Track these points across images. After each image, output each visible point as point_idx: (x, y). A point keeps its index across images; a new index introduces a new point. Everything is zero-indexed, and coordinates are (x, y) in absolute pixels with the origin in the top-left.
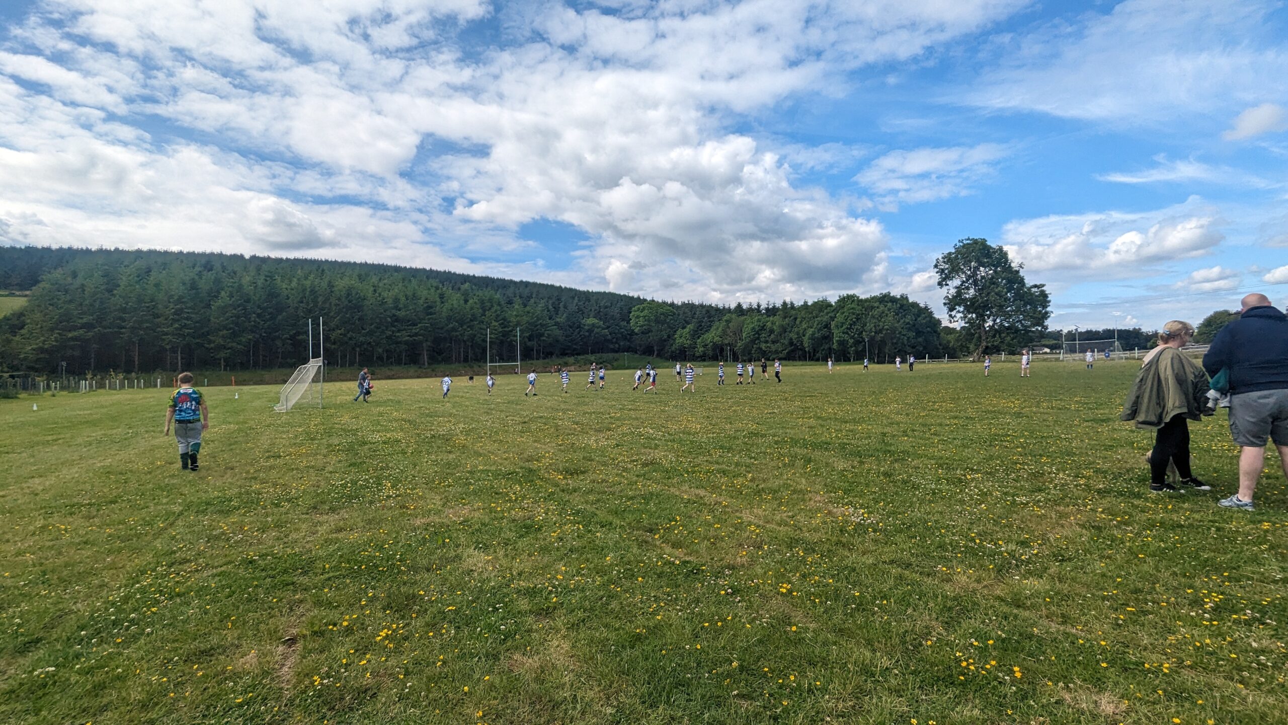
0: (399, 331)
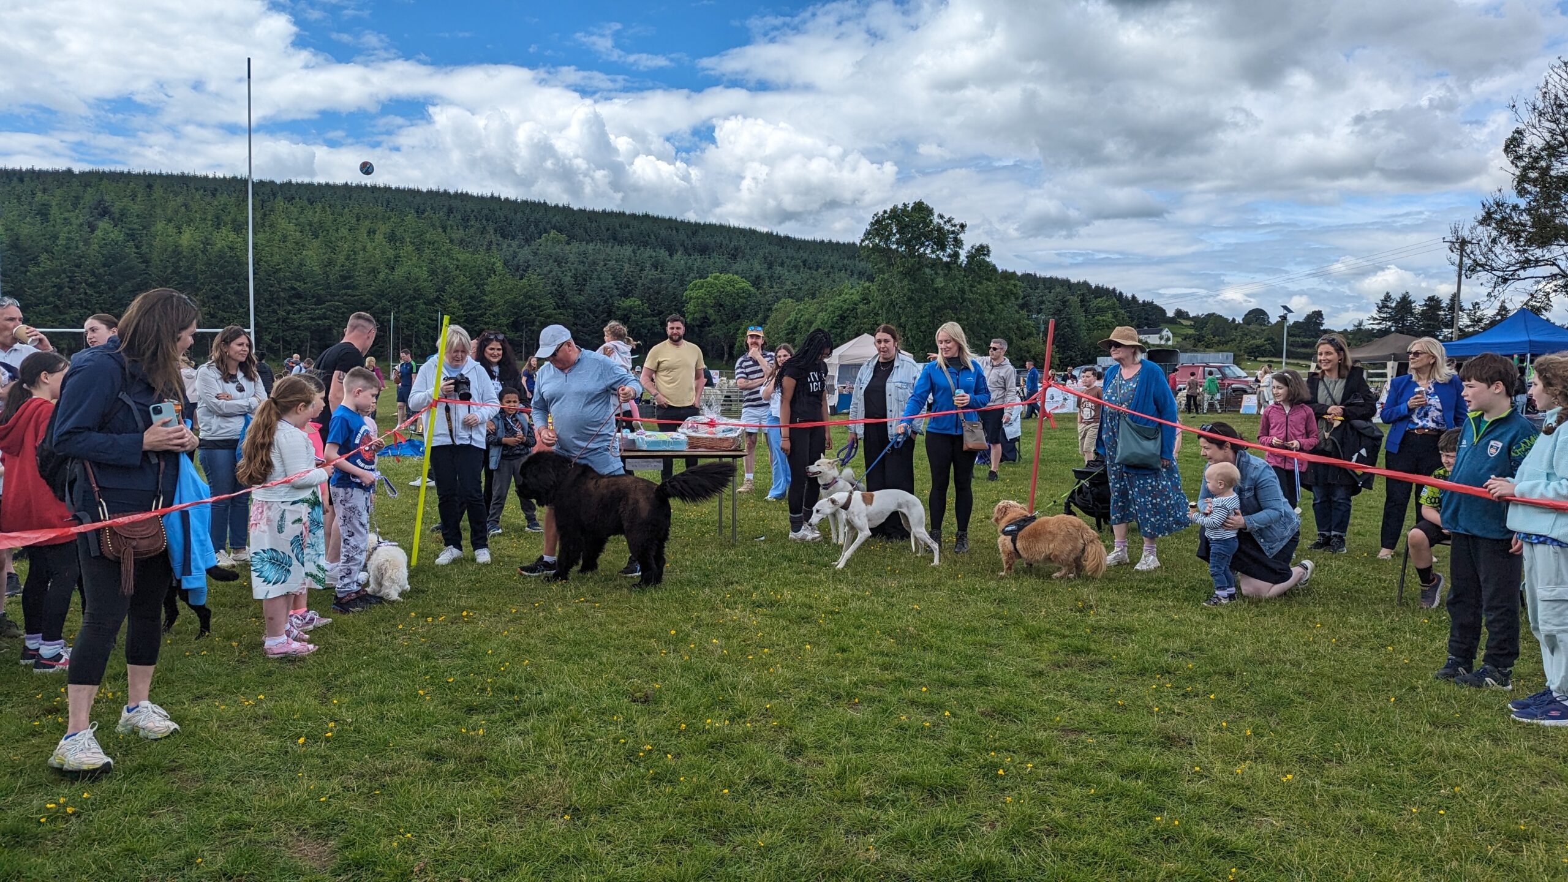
0: (300, 311)
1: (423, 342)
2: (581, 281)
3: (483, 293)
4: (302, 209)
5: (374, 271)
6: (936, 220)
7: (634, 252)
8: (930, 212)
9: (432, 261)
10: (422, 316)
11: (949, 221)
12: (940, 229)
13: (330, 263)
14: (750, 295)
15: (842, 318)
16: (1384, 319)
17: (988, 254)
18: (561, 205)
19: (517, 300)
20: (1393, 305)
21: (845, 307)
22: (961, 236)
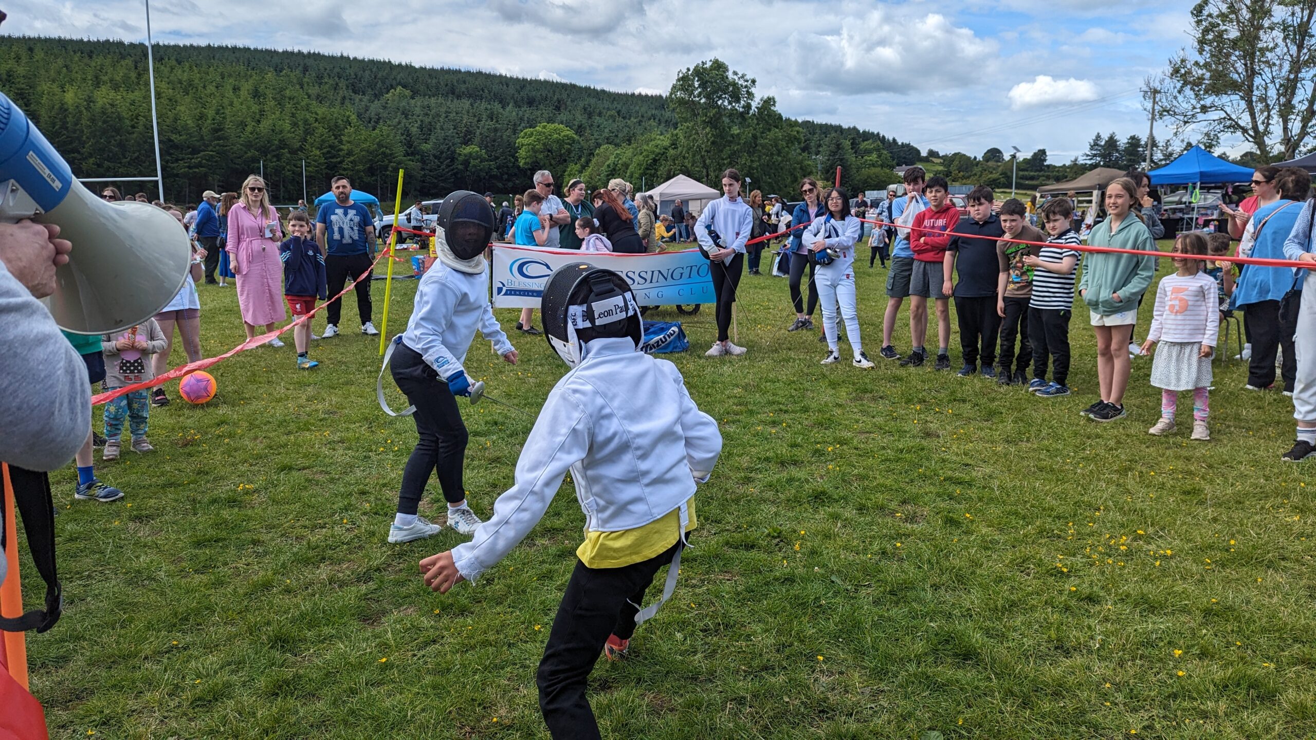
1: (290, 187)
2: (427, 131)
3: (341, 142)
4: (172, 69)
5: (243, 125)
6: (730, 75)
7: (472, 105)
8: (726, 69)
9: (293, 115)
10: (287, 164)
11: (743, 77)
12: (734, 84)
13: (202, 117)
14: (574, 141)
15: (655, 161)
16: (1095, 155)
17: (774, 105)
18: (404, 64)
19: (371, 149)
20: (1103, 143)
21: (657, 151)
22: (753, 90)
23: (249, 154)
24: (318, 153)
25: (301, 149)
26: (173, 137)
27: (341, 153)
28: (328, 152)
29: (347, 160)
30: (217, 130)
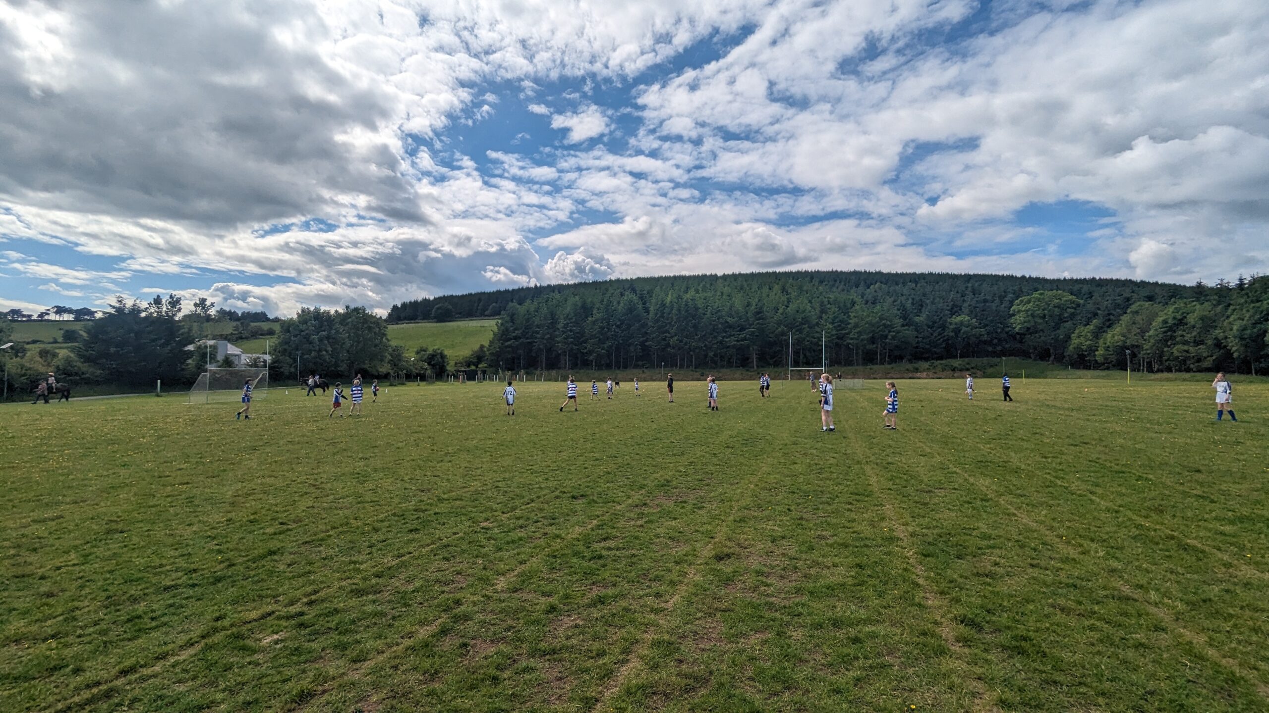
2: (919, 306)
3: (849, 317)
5: (777, 309)
13: (749, 305)
19: (874, 321)
23: (780, 329)
24: (831, 326)
25: (817, 324)
26: (729, 319)
27: (849, 326)
28: (839, 326)
29: (854, 331)
30: (759, 313)
